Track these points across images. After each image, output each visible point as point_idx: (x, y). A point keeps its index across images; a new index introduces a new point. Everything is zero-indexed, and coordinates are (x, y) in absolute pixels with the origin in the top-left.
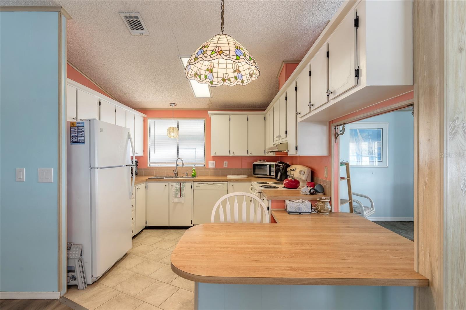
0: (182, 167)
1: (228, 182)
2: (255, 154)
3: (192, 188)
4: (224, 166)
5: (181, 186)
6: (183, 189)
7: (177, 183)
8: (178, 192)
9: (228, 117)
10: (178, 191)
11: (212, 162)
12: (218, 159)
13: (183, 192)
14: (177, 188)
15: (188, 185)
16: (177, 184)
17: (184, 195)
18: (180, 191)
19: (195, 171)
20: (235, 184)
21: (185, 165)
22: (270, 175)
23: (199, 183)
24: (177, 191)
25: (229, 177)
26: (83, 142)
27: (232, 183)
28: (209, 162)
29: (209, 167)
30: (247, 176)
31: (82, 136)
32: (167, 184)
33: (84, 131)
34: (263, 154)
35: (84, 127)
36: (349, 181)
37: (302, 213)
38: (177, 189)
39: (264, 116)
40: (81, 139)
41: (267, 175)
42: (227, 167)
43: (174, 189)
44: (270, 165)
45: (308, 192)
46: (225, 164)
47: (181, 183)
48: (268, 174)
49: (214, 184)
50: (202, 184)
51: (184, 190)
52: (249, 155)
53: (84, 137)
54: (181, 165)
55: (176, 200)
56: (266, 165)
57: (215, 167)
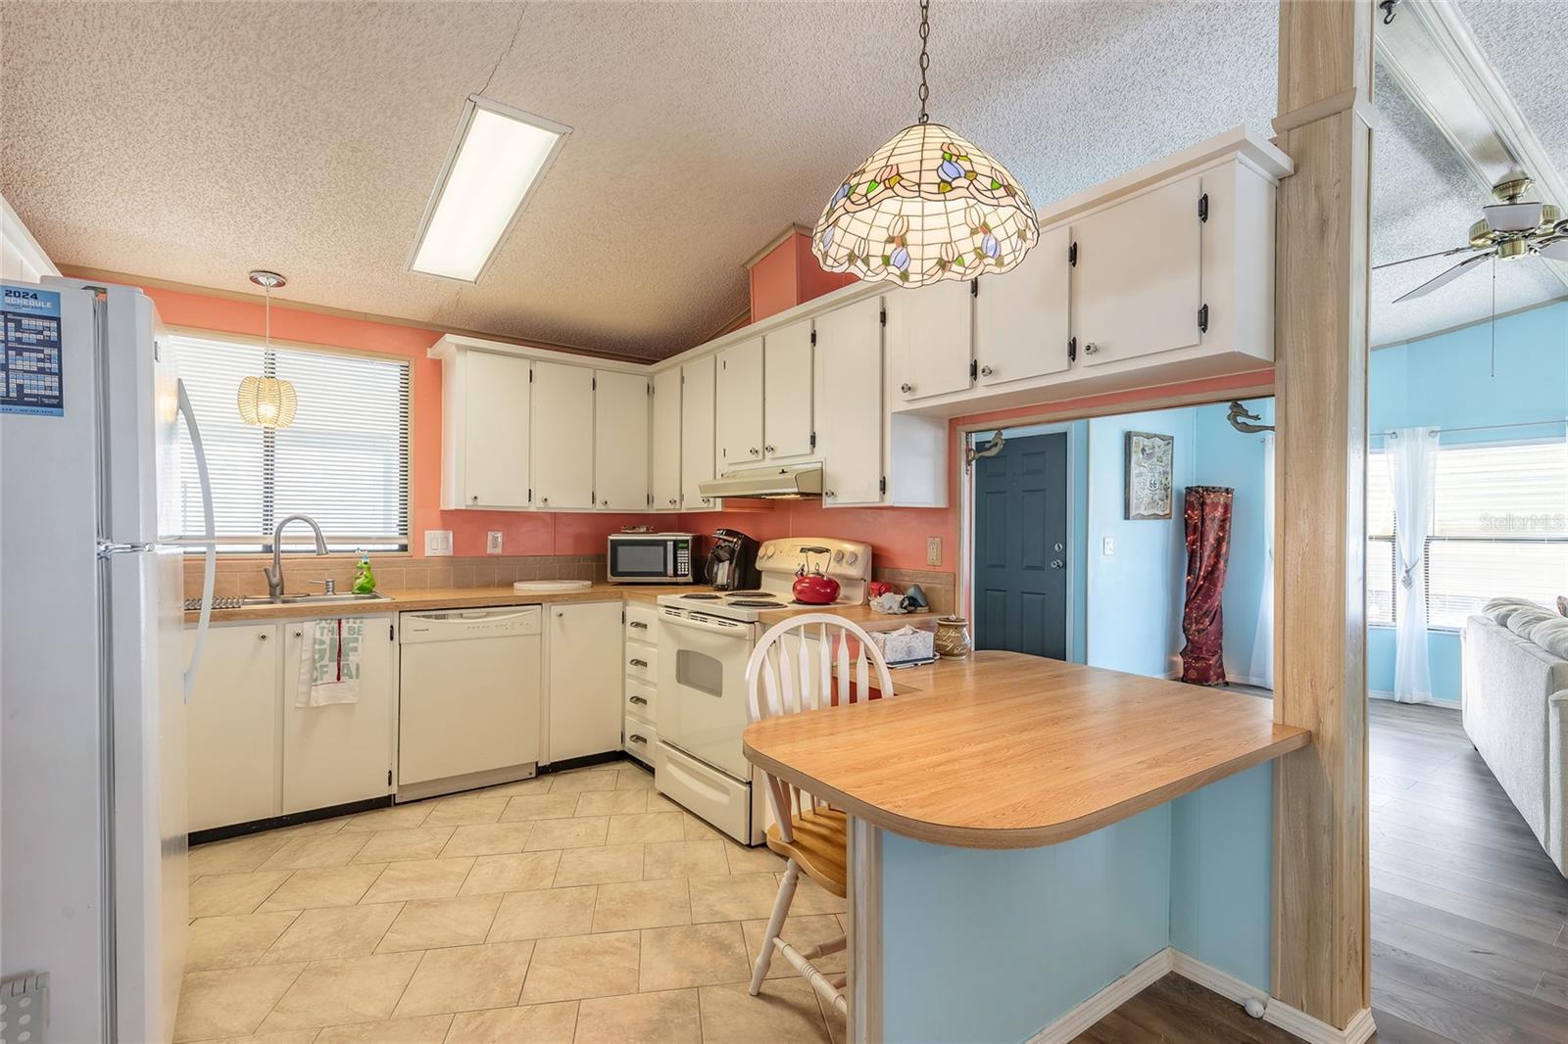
0: (314, 555)
1: (540, 604)
2: (617, 506)
3: (392, 639)
4: (490, 550)
5: (345, 634)
6: (351, 645)
7: (323, 624)
8: (326, 661)
10: (328, 655)
11: (439, 533)
12: (470, 522)
13: (352, 660)
14: (322, 642)
15: (375, 629)
16: (322, 628)
17: (358, 669)
18: (339, 655)
19: (369, 569)
20: (568, 609)
21: (330, 547)
22: (676, 574)
23: (423, 616)
24: (322, 658)
25: (525, 588)
26: (54, 403)
27: (556, 609)
28: (428, 534)
29: (428, 552)
30: (590, 582)
31: (41, 371)
32: (264, 629)
33: (57, 344)
34: (641, 507)
35: (58, 320)
37: (920, 663)
38: (323, 647)
39: (644, 381)
40: (36, 386)
41: (664, 574)
42: (498, 551)
43: (304, 651)
44: (675, 542)
45: (896, 607)
46: (495, 542)
47: (343, 622)
48: (670, 571)
49: (488, 615)
50: (437, 617)
51: (355, 649)
52: (599, 508)
53: (60, 374)
54: (314, 547)
55: (321, 695)
56: (664, 543)
57: (450, 553)
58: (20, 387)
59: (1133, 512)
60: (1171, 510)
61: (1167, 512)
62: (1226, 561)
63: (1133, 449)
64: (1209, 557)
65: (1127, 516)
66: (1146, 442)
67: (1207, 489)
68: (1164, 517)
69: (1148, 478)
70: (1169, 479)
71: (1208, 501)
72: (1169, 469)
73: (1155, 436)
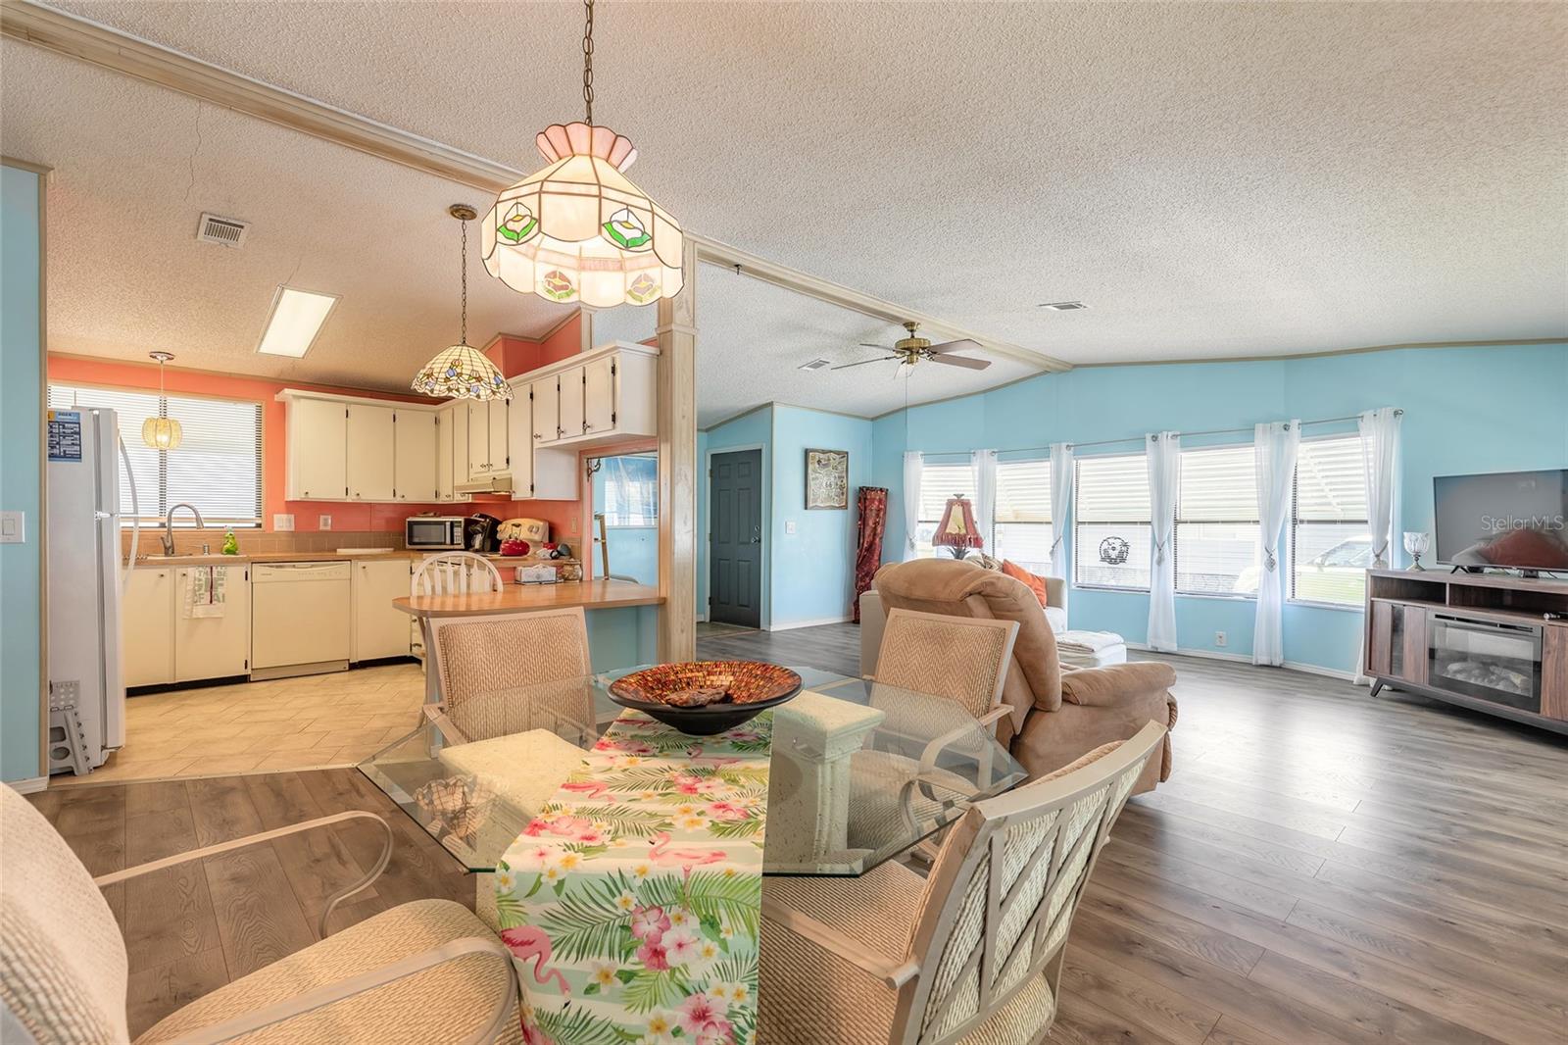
0: (195, 529)
1: (350, 561)
2: (412, 498)
3: (246, 579)
4: (322, 528)
5: (215, 576)
6: (220, 582)
7: (201, 569)
8: (202, 591)
9: (343, 407)
10: (204, 588)
11: (284, 516)
12: (306, 509)
13: (220, 591)
14: (200, 580)
15: (235, 573)
16: (200, 572)
17: (223, 596)
18: (211, 588)
19: (233, 538)
20: (368, 564)
21: (205, 525)
22: (452, 543)
23: (268, 566)
24: (200, 589)
25: (341, 552)
26: (78, 457)
27: (361, 564)
28: (276, 516)
29: (276, 528)
30: (392, 549)
31: (73, 444)
32: (165, 571)
33: (79, 433)
34: (432, 500)
35: (79, 424)
36: (604, 544)
37: (543, 583)
38: (201, 582)
39: (433, 415)
40: (70, 450)
41: (445, 543)
42: (329, 528)
43: (189, 585)
44: (452, 523)
45: (548, 556)
46: (325, 523)
47: (214, 568)
48: (448, 541)
49: (312, 566)
50: (277, 567)
51: (222, 585)
52: (398, 500)
53: (80, 445)
54: (195, 525)
55: (199, 611)
56: (444, 523)
57: (293, 529)
58: (65, 451)
59: (810, 504)
60: (847, 503)
61: (844, 504)
62: (881, 538)
63: (810, 461)
64: (869, 536)
65: (806, 508)
66: (822, 456)
67: (868, 489)
68: (840, 508)
69: (825, 480)
70: (845, 481)
71: (869, 497)
72: (844, 474)
73: (831, 451)
